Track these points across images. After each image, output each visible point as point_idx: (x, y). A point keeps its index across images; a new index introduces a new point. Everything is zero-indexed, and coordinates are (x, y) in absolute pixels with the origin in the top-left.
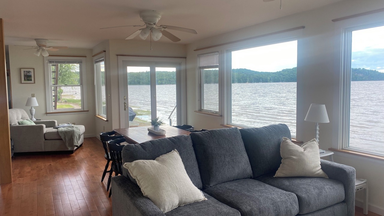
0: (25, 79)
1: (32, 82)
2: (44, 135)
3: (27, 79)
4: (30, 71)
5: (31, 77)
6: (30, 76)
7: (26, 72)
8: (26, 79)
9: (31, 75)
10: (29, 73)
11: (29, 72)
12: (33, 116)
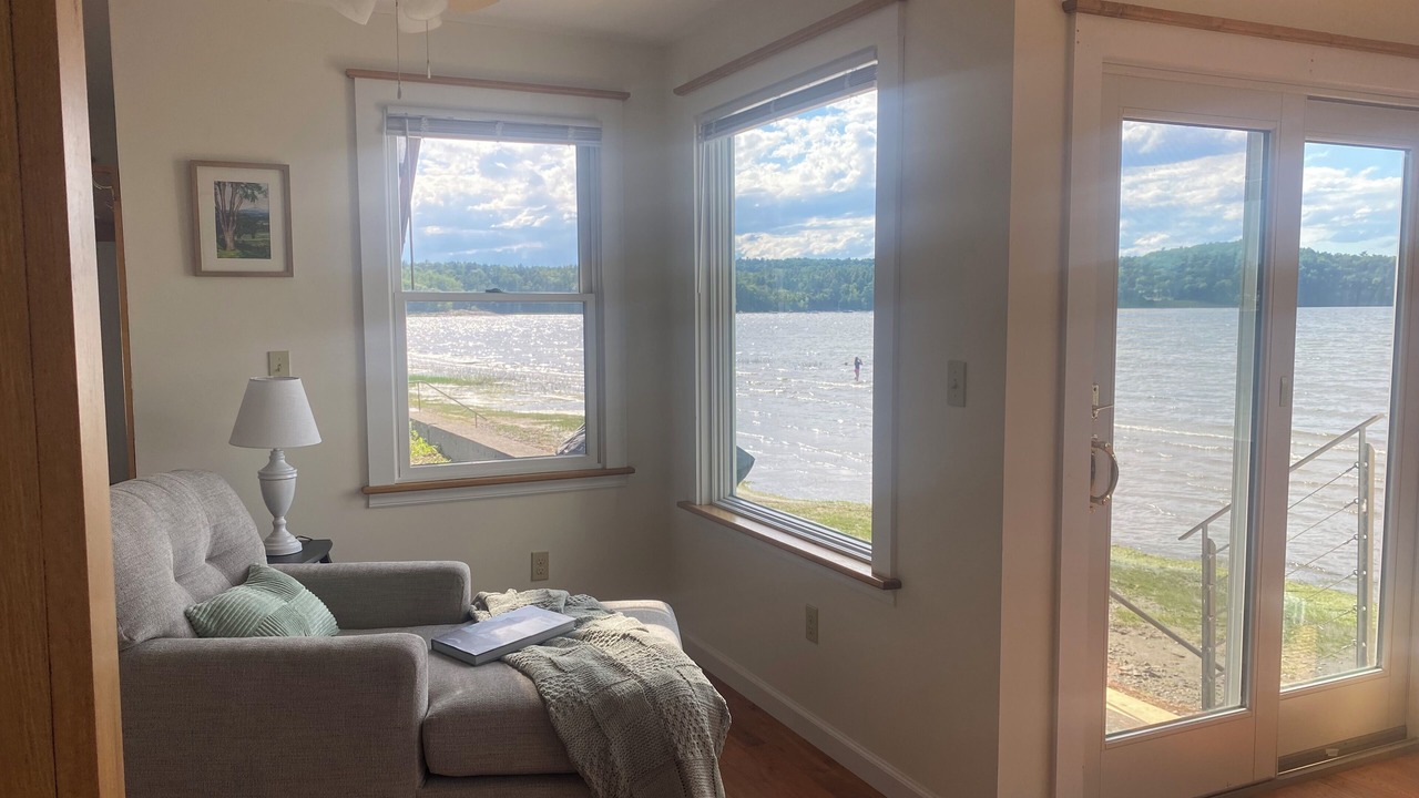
0: (222, 244)
1: (275, 262)
2: (415, 735)
3: (237, 245)
4: (257, 187)
5: (267, 229)
6: (258, 223)
7: (229, 190)
8: (230, 244)
9: (266, 218)
10: (254, 198)
11: (252, 190)
12: (283, 520)
